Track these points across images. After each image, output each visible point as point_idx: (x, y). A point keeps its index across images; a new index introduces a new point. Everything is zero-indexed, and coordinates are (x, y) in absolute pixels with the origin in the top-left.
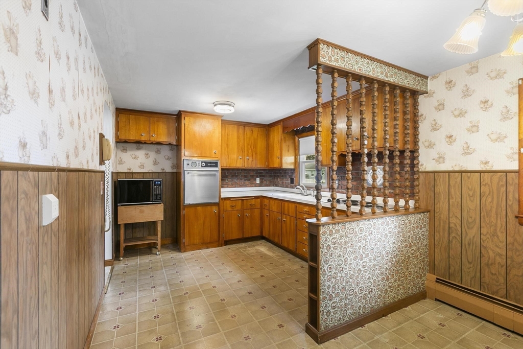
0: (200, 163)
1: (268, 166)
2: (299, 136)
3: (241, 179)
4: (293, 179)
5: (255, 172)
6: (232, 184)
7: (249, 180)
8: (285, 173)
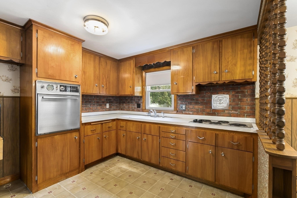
0: (59, 86)
1: (118, 93)
2: (147, 71)
3: (94, 105)
4: (140, 104)
5: (105, 99)
6: (86, 109)
7: (101, 105)
8: (132, 100)
